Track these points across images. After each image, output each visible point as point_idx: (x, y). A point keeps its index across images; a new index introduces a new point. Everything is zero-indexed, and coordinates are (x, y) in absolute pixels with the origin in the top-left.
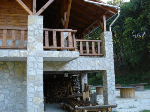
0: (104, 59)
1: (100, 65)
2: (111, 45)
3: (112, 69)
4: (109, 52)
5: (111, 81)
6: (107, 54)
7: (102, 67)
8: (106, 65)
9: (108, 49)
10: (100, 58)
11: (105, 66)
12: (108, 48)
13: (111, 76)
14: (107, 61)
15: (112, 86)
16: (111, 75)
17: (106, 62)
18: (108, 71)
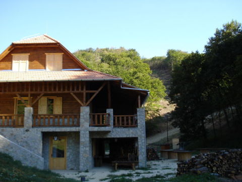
0: (136, 129)
1: (133, 134)
6: (139, 125)
11: (137, 135)
17: (138, 131)
18: (139, 138)
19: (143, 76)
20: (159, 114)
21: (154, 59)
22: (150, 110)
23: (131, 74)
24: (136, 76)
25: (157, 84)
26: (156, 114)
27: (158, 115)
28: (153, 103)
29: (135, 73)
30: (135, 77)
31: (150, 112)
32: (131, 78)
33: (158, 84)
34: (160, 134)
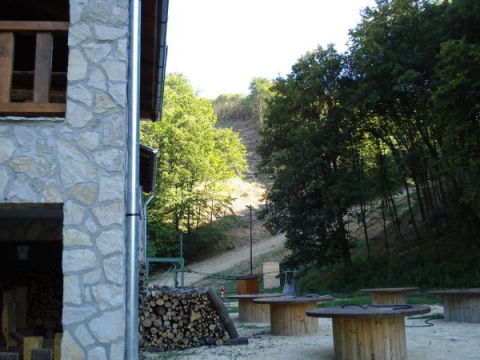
0: (47, 131)
1: (15, 174)
2: (115, 48)
3: (103, 197)
4: (92, 89)
5: (95, 276)
6: (77, 102)
7: (35, 184)
8: (58, 172)
9: (89, 72)
10: (19, 129)
11: (49, 181)
12: (89, 61)
13: (94, 248)
14: (73, 143)
15: (99, 314)
16: (94, 236)
17: (63, 149)
18: (72, 214)
19: (197, 121)
20: (231, 209)
21: (221, 99)
22: (211, 199)
23: (171, 119)
24: (180, 121)
25: (227, 141)
26: (223, 209)
27: (228, 212)
28: (218, 184)
29: (179, 115)
30: (177, 124)
31: (209, 203)
32: (170, 125)
33: (231, 140)
34: (231, 254)
